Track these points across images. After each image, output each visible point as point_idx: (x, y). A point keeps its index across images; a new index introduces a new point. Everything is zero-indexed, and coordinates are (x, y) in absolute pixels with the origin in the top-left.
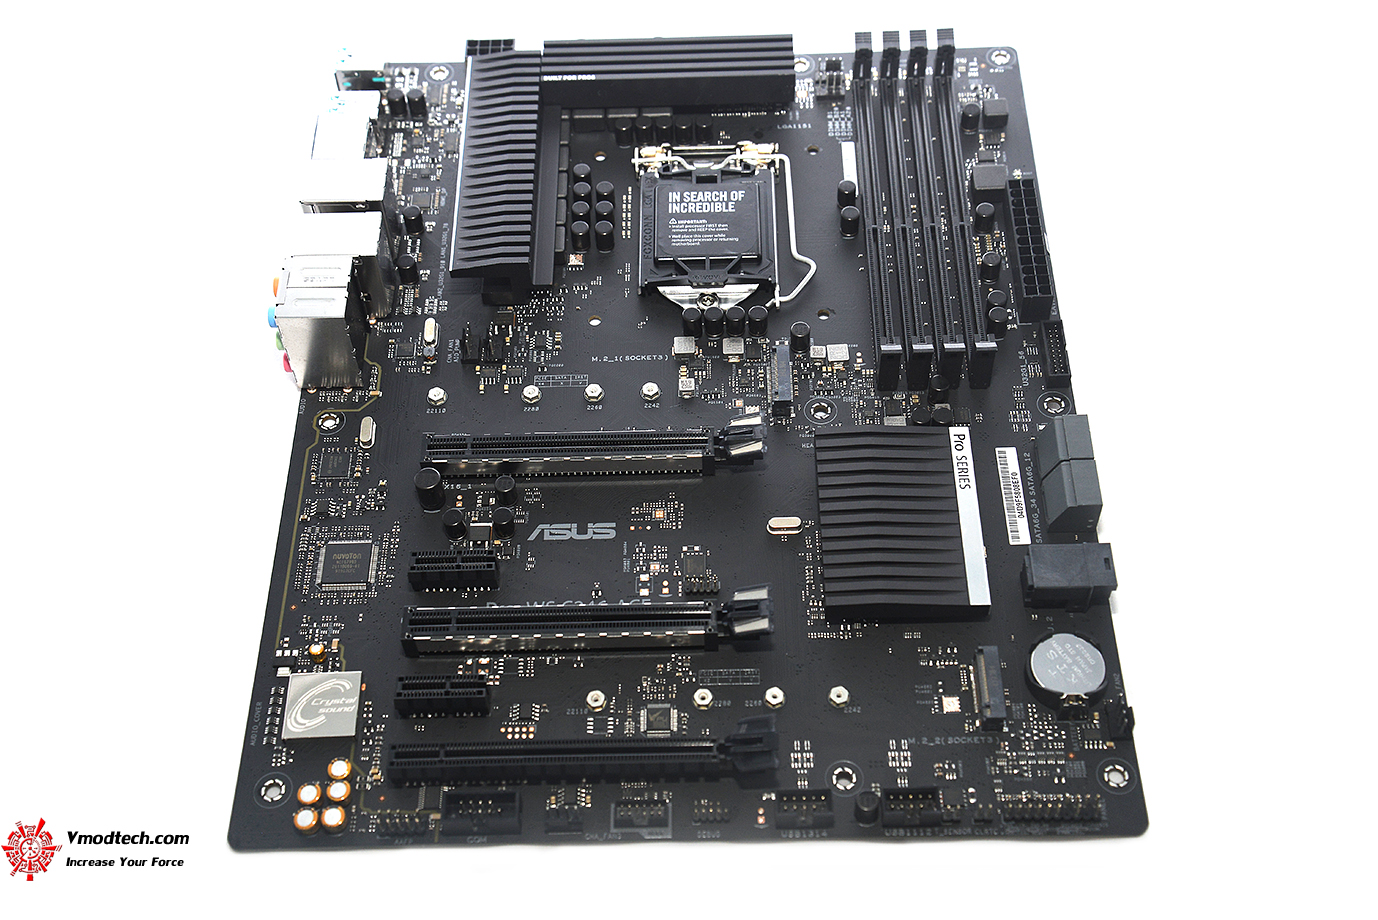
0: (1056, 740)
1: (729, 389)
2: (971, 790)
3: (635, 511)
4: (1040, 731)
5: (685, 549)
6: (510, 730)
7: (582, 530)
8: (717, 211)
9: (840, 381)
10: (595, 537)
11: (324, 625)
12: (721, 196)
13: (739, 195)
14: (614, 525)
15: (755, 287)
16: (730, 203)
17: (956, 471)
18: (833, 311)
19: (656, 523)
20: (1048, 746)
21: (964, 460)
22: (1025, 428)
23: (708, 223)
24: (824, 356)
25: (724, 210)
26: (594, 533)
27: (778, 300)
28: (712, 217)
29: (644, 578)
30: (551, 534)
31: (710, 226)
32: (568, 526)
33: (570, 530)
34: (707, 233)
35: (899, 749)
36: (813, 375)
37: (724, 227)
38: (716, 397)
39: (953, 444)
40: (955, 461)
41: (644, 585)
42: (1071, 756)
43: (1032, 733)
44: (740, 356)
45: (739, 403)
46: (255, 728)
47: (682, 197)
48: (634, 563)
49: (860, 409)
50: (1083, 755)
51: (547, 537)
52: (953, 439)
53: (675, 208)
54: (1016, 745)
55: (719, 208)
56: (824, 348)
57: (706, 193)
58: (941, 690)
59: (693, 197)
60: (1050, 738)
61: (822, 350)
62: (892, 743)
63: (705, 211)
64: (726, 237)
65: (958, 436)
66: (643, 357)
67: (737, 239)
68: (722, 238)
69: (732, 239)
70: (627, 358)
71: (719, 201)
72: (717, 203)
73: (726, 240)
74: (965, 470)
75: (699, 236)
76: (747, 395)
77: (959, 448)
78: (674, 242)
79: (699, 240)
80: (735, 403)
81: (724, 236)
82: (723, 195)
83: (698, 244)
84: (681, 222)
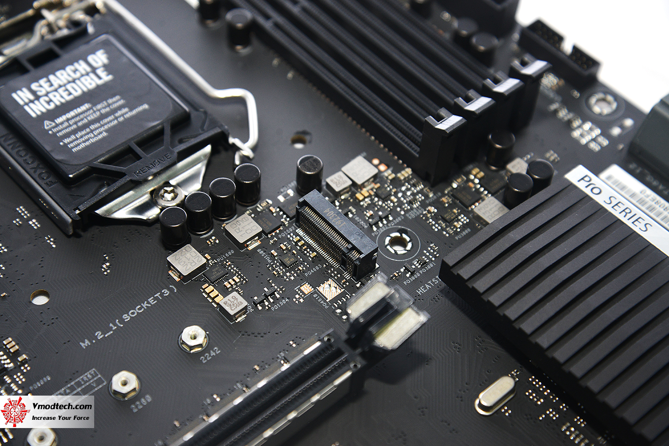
1: (278, 279)
8: (91, 87)
9: (386, 199)
12: (80, 68)
13: (99, 58)
15: (208, 149)
16: (99, 71)
17: (621, 217)
18: (305, 133)
21: (614, 202)
22: (605, 142)
23: (94, 104)
24: (350, 183)
25: (99, 82)
27: (246, 149)
28: (92, 97)
31: (99, 106)
34: (103, 116)
36: (354, 210)
37: (116, 101)
38: (274, 298)
39: (587, 191)
40: (609, 208)
44: (259, 235)
45: (306, 288)
47: (32, 92)
49: (435, 217)
52: (582, 186)
53: (36, 109)
55: (90, 83)
56: (340, 173)
57: (58, 74)
59: (45, 85)
61: (341, 177)
63: (76, 94)
64: (131, 110)
65: (582, 179)
66: (145, 305)
67: (146, 106)
68: (126, 113)
69: (140, 109)
70: (126, 317)
71: (82, 76)
72: (83, 79)
73: (134, 112)
74: (627, 211)
75: (97, 125)
76: (306, 274)
77: (596, 191)
78: (72, 148)
79: (102, 129)
80: (302, 292)
81: (126, 110)
82: (82, 66)
83: (105, 134)
84: (59, 120)
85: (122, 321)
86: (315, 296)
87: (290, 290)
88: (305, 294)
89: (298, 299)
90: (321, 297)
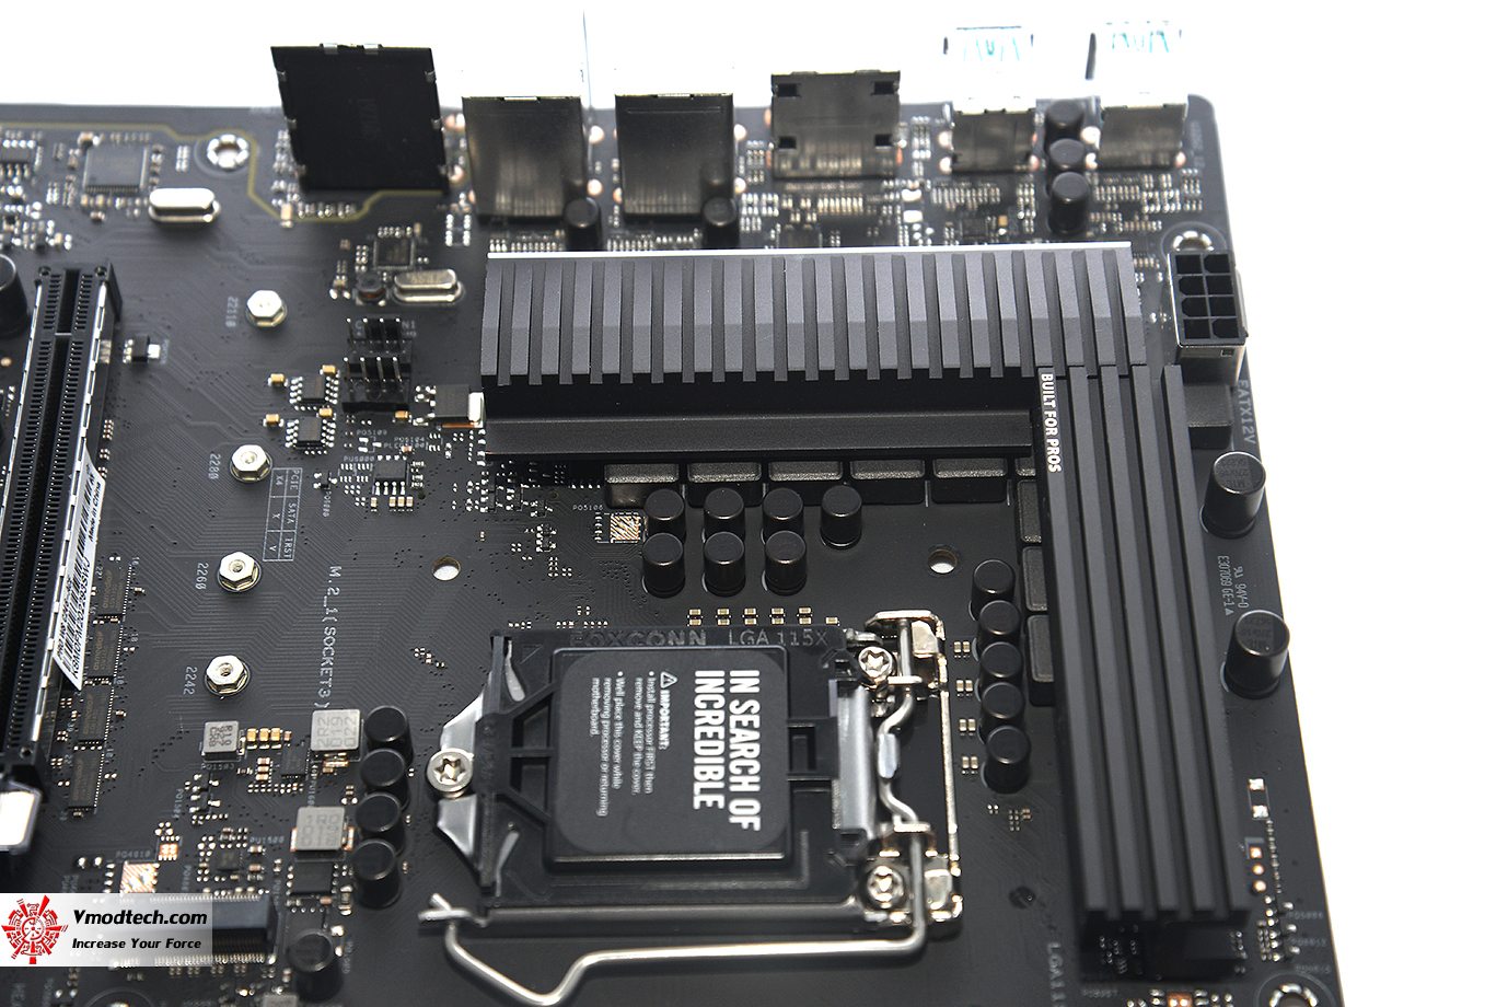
1: (214, 829)
8: (697, 770)
12: (745, 780)
13: (747, 815)
15: (469, 848)
16: (720, 799)
23: (659, 754)
25: (699, 786)
28: (678, 760)
31: (651, 756)
34: (628, 750)
37: (645, 785)
45: (169, 852)
47: (743, 697)
53: (709, 683)
55: (707, 773)
57: (756, 747)
63: (698, 745)
64: (610, 789)
66: (329, 661)
67: (602, 812)
68: (611, 780)
69: (604, 802)
70: (330, 633)
71: (728, 773)
72: (721, 770)
73: (604, 791)
75: (618, 733)
76: (189, 868)
78: (602, 682)
79: (606, 734)
80: (170, 842)
81: (617, 783)
82: (746, 784)
83: (594, 731)
84: (665, 697)
85: (330, 624)
86: (148, 853)
87: (183, 829)
88: (165, 842)
89: (164, 830)
90: (139, 858)
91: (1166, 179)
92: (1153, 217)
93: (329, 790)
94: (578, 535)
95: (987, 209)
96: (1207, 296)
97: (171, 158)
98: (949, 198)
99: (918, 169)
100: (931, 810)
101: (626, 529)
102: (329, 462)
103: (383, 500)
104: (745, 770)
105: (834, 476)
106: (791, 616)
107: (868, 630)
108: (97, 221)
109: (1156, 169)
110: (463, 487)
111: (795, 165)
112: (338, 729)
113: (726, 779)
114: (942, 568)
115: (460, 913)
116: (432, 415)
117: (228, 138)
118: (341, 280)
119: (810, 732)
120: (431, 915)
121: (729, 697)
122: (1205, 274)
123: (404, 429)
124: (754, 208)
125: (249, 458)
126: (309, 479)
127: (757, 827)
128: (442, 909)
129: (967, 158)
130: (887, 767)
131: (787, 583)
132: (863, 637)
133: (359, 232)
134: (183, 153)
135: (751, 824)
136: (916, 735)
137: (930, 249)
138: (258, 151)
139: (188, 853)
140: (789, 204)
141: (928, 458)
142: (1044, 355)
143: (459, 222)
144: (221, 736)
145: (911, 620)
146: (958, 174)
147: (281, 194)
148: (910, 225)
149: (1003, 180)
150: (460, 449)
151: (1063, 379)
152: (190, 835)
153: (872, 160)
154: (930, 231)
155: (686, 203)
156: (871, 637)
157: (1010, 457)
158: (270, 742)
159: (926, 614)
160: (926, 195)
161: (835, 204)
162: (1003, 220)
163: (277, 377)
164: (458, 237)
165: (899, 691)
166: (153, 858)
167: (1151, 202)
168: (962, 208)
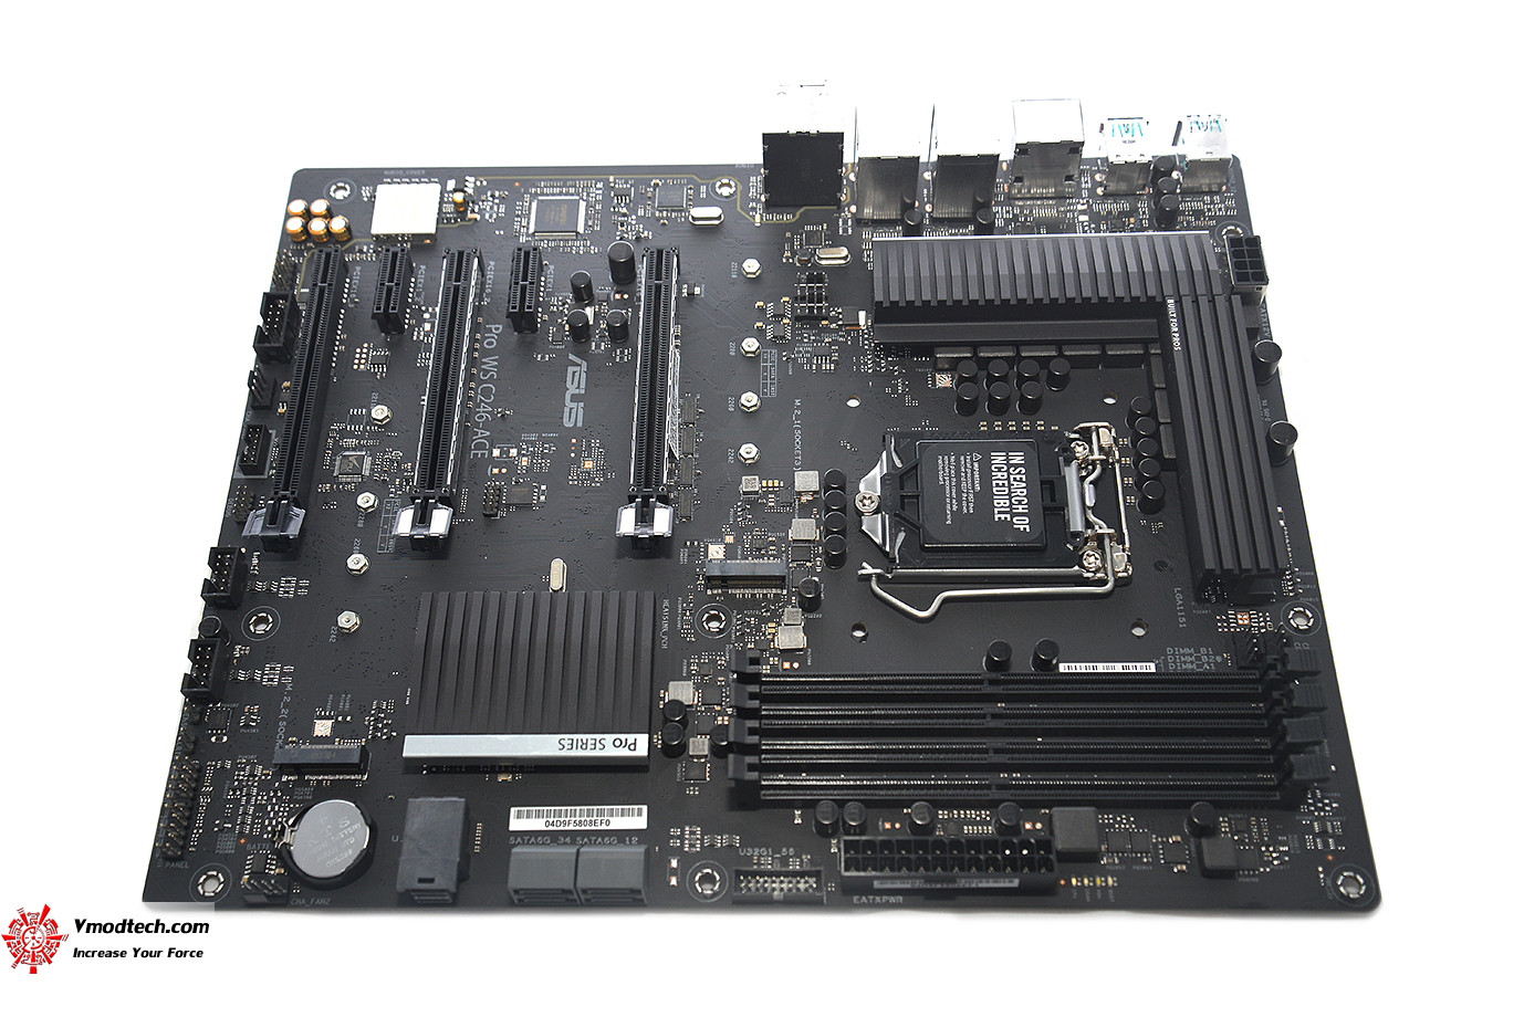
0: (264, 828)
1: (750, 529)
2: (225, 739)
3: (595, 443)
4: (276, 813)
5: (544, 487)
6: (365, 350)
7: (575, 398)
8: (995, 502)
10: (567, 410)
11: (495, 207)
12: (1020, 507)
13: (1022, 524)
14: (580, 424)
15: (888, 549)
16: (1008, 516)
17: (584, 737)
19: (577, 462)
20: (258, 818)
21: (599, 746)
22: (675, 843)
23: (975, 493)
24: (786, 622)
25: (996, 510)
26: (571, 409)
28: (985, 498)
29: (514, 452)
30: (574, 372)
31: (972, 496)
32: (583, 385)
33: (578, 387)
34: (959, 492)
35: (282, 674)
37: (969, 509)
39: (623, 737)
40: (598, 737)
41: (504, 452)
42: (243, 841)
43: (276, 804)
45: (729, 539)
46: (401, 172)
47: (1016, 466)
48: (533, 444)
50: (242, 852)
51: (571, 369)
52: (631, 738)
53: (998, 459)
54: (264, 786)
55: (1000, 503)
56: (799, 622)
57: (1025, 491)
58: (340, 718)
59: (1018, 477)
60: (267, 823)
61: (796, 620)
62: (289, 668)
63: (994, 490)
64: (952, 511)
65: (635, 744)
66: (798, 447)
67: (949, 522)
68: (951, 507)
69: (949, 517)
70: (798, 433)
71: (1011, 504)
72: (1007, 501)
73: (948, 512)
74: (584, 747)
75: (953, 484)
76: (741, 547)
77: (617, 743)
78: (943, 458)
79: (947, 483)
80: (729, 535)
81: (955, 508)
82: (1021, 509)
83: (941, 482)
84: (976, 465)
85: (797, 429)
86: (719, 540)
87: (735, 528)
88: (727, 535)
89: (726, 529)
90: (716, 542)
91: (1217, 198)
92: (1211, 218)
93: (805, 511)
94: (918, 383)
95: (1122, 214)
96: (1247, 260)
97: (697, 192)
98: (1103, 208)
99: (1085, 193)
100: (1114, 522)
101: (944, 381)
102: (790, 346)
103: (819, 366)
104: (1020, 502)
105: (1054, 353)
106: (1033, 425)
107: (1075, 432)
108: (663, 224)
109: (1211, 193)
110: (858, 360)
111: (1019, 192)
112: (807, 481)
113: (1010, 506)
114: (1110, 401)
115: (878, 571)
116: (840, 323)
117: (725, 181)
118: (787, 254)
119: (1051, 483)
120: (863, 572)
121: (1009, 466)
122: (1245, 248)
123: (827, 330)
124: (1001, 213)
125: (751, 344)
126: (780, 355)
127: (1028, 530)
128: (868, 570)
129: (1112, 187)
130: (1090, 502)
131: (1031, 409)
132: (1073, 436)
133: (796, 228)
134: (703, 188)
135: (1025, 529)
136: (1104, 485)
137: (1093, 235)
138: (740, 187)
139: (738, 540)
140: (1017, 211)
141: (1103, 344)
142: (1168, 289)
143: (845, 222)
144: (750, 483)
145: (1097, 428)
146: (1106, 195)
147: (754, 209)
148: (1083, 222)
149: (1131, 199)
150: (855, 340)
151: (1179, 302)
152: (739, 532)
153: (1060, 189)
154: (1093, 226)
155: (964, 212)
156: (1077, 436)
157: (1146, 343)
158: (773, 487)
159: (1106, 424)
160: (1090, 206)
161: (1042, 213)
162: (1132, 220)
163: (761, 304)
164: (845, 230)
165: (1093, 463)
166: (722, 541)
167: (1209, 210)
168: (1110, 213)
